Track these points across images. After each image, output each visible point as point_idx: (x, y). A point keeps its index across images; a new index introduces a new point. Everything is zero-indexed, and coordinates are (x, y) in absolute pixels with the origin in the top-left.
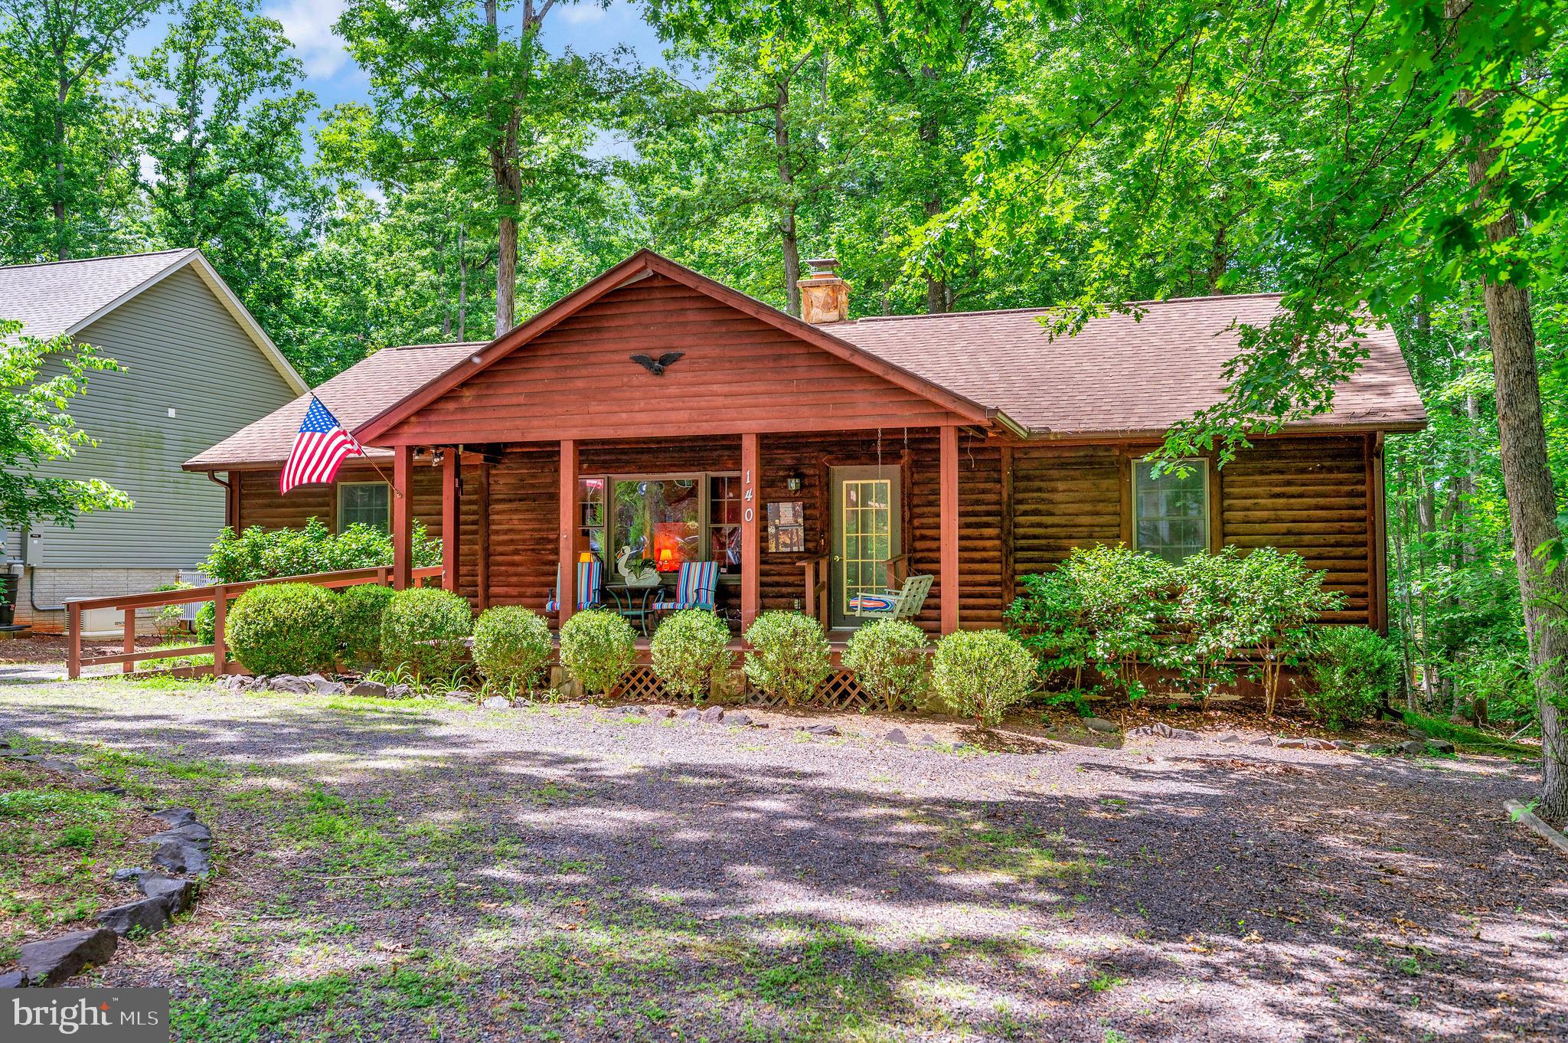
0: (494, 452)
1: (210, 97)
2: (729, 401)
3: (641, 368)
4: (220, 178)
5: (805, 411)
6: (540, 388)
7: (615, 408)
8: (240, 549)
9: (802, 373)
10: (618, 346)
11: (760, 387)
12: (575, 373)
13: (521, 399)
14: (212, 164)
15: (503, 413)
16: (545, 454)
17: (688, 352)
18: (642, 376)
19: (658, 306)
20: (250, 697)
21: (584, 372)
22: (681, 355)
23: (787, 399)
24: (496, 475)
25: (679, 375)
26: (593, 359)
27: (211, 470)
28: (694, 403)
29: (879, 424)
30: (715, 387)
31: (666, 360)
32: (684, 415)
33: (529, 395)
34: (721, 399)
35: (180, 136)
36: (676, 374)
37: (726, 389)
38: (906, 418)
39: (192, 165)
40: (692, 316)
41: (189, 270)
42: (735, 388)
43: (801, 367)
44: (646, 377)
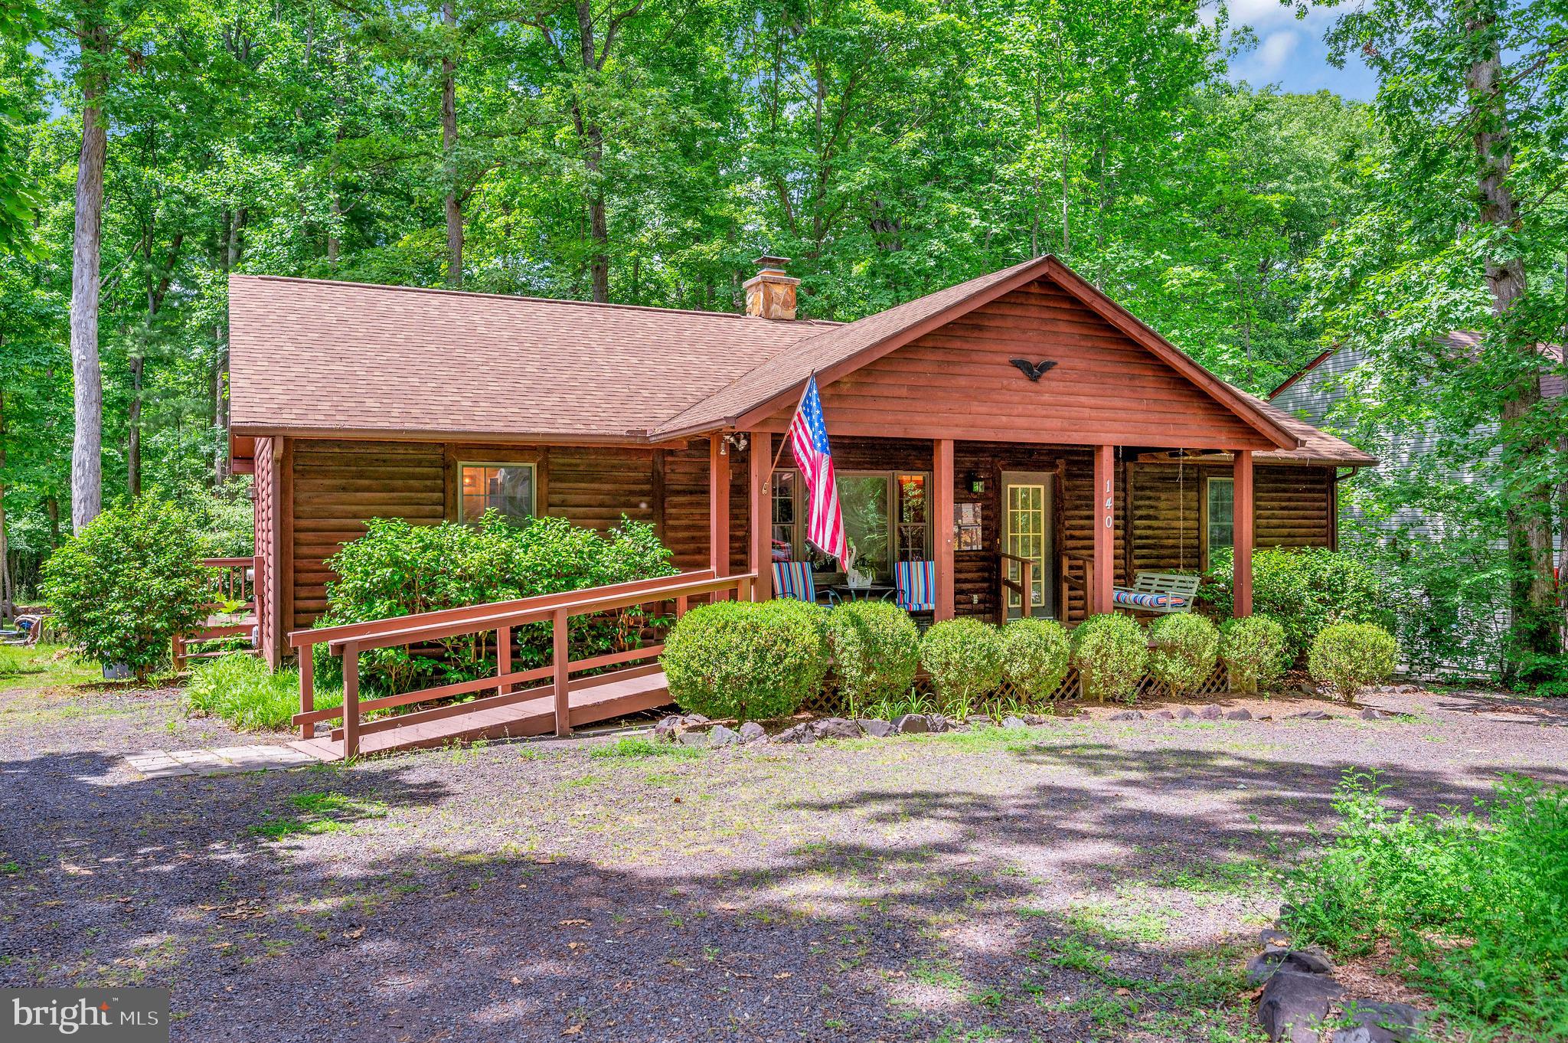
2: (1094, 413)
3: (1019, 373)
5: (1153, 428)
6: (922, 382)
7: (995, 411)
9: (1150, 393)
10: (998, 348)
11: (1117, 402)
12: (957, 370)
13: (904, 392)
15: (883, 404)
17: (1061, 363)
18: (1018, 380)
19: (1034, 312)
21: (966, 370)
22: (1055, 364)
23: (1140, 416)
24: (672, 463)
25: (1054, 384)
26: (975, 357)
28: (1065, 412)
29: (1182, 444)
30: (1083, 399)
32: (1057, 423)
33: (912, 388)
34: (1087, 410)
36: (1050, 382)
37: (1092, 401)
40: (1063, 328)
42: (1099, 401)
43: (1151, 388)
44: (1024, 383)
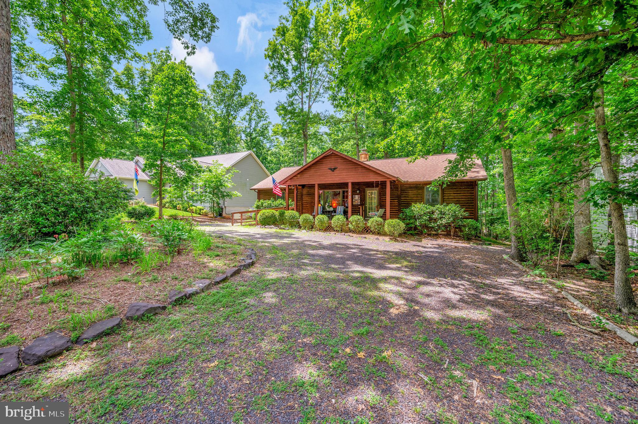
0: (303, 186)
1: (253, 123)
2: (346, 176)
3: (330, 170)
4: (255, 138)
5: (360, 178)
6: (312, 174)
7: (325, 178)
8: (260, 203)
9: (360, 171)
10: (326, 166)
11: (352, 174)
13: (308, 176)
14: (254, 135)
16: (312, 186)
17: (339, 167)
18: (330, 172)
19: (333, 159)
20: (262, 229)
21: (319, 171)
22: (337, 168)
23: (357, 176)
24: (304, 190)
26: (321, 169)
27: (255, 190)
28: (340, 177)
29: (375, 180)
30: (344, 174)
31: (334, 169)
32: (338, 179)
33: (310, 176)
35: (248, 130)
36: (336, 172)
37: (346, 174)
38: (380, 179)
39: (251, 136)
40: (339, 160)
41: (250, 154)
43: (360, 170)
44: (331, 172)
